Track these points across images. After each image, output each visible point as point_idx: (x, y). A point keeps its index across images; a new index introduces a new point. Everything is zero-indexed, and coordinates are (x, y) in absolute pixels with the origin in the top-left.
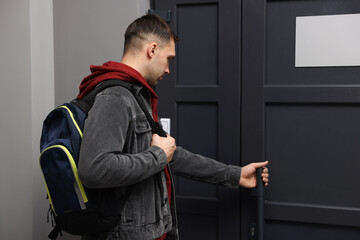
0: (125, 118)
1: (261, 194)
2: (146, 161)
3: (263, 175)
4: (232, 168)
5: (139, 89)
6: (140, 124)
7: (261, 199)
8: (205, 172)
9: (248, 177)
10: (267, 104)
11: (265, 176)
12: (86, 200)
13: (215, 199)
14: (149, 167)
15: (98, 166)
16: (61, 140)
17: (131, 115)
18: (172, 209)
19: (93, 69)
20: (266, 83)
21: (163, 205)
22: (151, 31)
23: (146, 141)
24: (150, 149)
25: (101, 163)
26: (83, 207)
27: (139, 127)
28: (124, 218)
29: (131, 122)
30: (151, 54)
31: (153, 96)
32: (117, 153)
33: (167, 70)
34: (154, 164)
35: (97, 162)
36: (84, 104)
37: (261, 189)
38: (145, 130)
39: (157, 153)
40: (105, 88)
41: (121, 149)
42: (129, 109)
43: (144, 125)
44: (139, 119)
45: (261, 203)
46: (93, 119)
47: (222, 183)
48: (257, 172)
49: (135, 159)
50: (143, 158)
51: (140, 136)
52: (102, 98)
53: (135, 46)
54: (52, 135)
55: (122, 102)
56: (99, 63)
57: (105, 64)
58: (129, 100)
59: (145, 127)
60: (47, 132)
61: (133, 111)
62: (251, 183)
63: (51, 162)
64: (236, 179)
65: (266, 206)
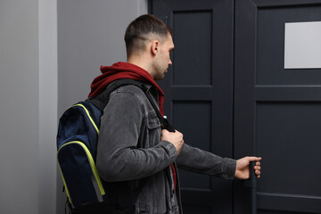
0: (139, 115)
1: (254, 186)
2: (158, 155)
3: (255, 167)
4: (229, 160)
5: (149, 87)
6: (152, 121)
7: (254, 190)
8: (204, 165)
9: (242, 169)
10: (258, 102)
11: (257, 168)
12: (103, 193)
13: (209, 190)
14: (161, 161)
15: (117, 161)
16: (79, 136)
17: (144, 112)
18: (178, 200)
19: (104, 70)
20: (257, 84)
21: (171, 196)
22: (150, 31)
23: (157, 136)
24: (160, 143)
25: (120, 157)
26: (101, 200)
27: (150, 123)
28: (138, 210)
29: (144, 119)
30: (155, 52)
31: (160, 94)
32: (132, 148)
33: (170, 62)
34: (166, 158)
35: (116, 157)
36: (98, 102)
37: (254, 181)
38: (156, 125)
39: (168, 147)
40: (119, 87)
41: (135, 144)
42: (143, 106)
43: (155, 121)
44: (151, 116)
45: (255, 193)
46: (109, 116)
47: (219, 175)
48: (251, 165)
49: (149, 154)
50: (155, 152)
51: (152, 131)
52: (117, 96)
53: (138, 48)
54: (68, 132)
55: (136, 100)
56: (109, 64)
57: (115, 65)
58: (142, 98)
59: (156, 123)
60: (63, 129)
61: (146, 108)
62: (245, 175)
63: (69, 158)
64: (231, 170)
65: (258, 197)
